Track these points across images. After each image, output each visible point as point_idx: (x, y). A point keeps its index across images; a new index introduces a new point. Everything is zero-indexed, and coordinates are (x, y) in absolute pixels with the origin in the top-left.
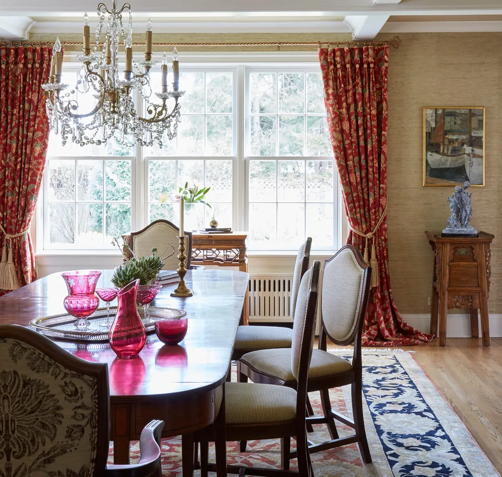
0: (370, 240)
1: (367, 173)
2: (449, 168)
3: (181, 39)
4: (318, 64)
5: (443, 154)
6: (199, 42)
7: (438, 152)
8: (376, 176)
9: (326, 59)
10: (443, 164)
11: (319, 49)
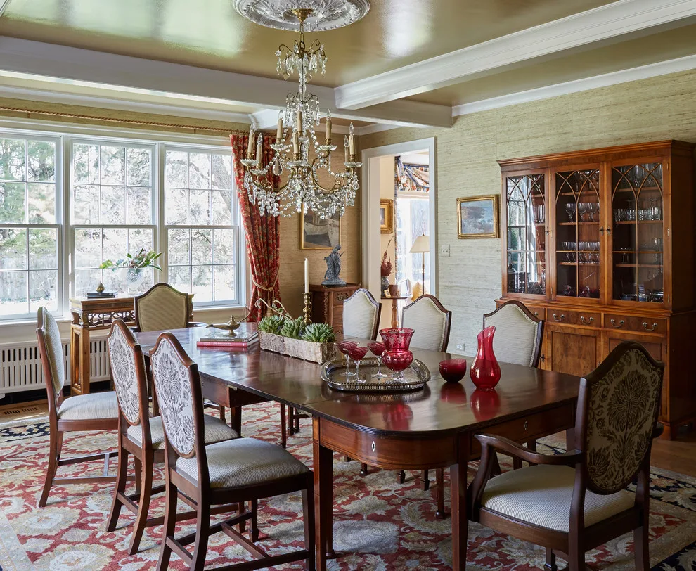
0: (271, 293)
1: (268, 239)
2: (318, 235)
3: (110, 115)
4: (231, 148)
5: (315, 224)
6: (125, 119)
7: (311, 223)
8: (275, 241)
9: (237, 144)
10: (314, 232)
11: (231, 136)
